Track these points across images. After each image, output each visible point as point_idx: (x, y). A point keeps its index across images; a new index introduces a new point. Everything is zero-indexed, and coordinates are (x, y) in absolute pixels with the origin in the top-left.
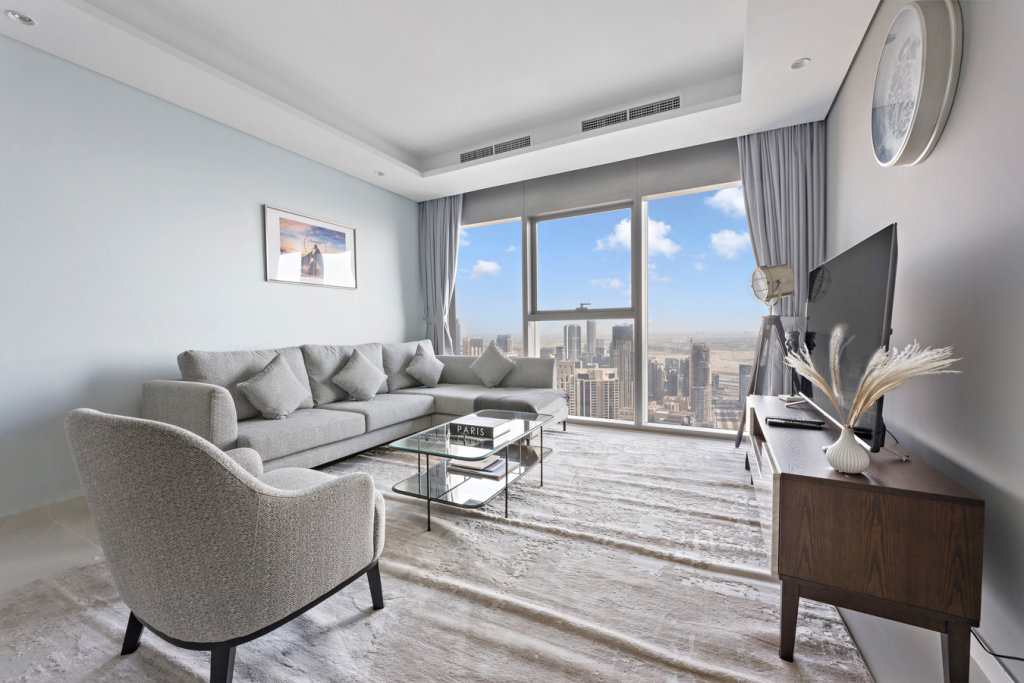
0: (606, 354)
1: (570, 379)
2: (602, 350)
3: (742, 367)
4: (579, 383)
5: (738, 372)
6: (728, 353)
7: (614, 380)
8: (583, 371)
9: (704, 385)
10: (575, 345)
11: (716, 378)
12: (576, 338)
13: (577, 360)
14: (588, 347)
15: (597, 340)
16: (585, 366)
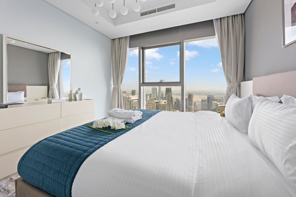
0: (164, 96)
1: (153, 103)
2: (163, 95)
3: (202, 100)
4: (155, 105)
5: (201, 101)
6: (198, 96)
7: (166, 104)
8: (157, 101)
9: (192, 105)
10: (155, 93)
11: (195, 103)
12: (155, 91)
13: (155, 98)
14: (159, 94)
15: (162, 92)
16: (158, 100)
